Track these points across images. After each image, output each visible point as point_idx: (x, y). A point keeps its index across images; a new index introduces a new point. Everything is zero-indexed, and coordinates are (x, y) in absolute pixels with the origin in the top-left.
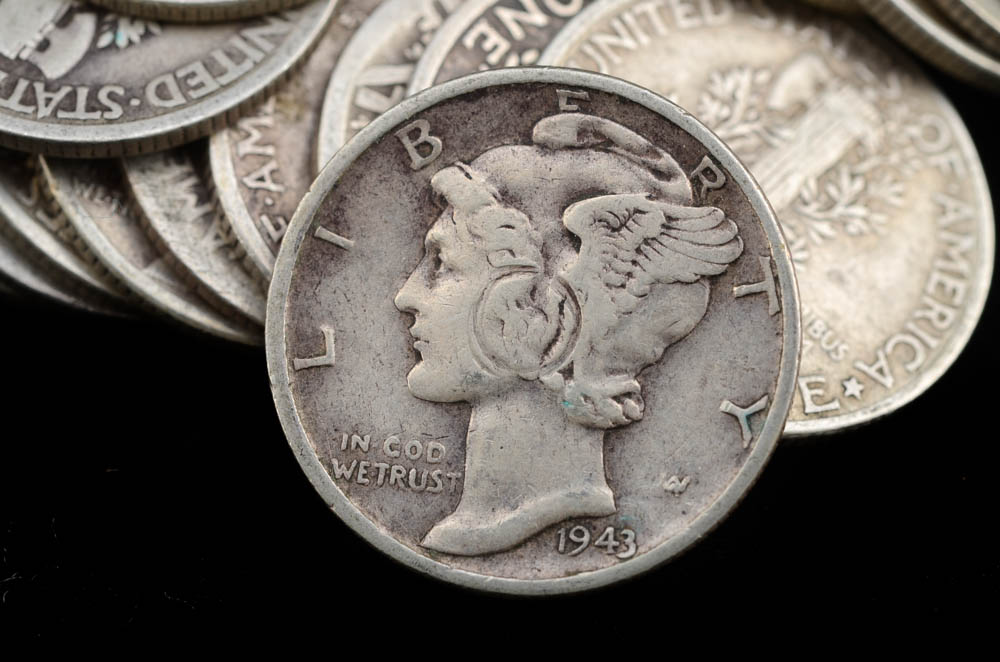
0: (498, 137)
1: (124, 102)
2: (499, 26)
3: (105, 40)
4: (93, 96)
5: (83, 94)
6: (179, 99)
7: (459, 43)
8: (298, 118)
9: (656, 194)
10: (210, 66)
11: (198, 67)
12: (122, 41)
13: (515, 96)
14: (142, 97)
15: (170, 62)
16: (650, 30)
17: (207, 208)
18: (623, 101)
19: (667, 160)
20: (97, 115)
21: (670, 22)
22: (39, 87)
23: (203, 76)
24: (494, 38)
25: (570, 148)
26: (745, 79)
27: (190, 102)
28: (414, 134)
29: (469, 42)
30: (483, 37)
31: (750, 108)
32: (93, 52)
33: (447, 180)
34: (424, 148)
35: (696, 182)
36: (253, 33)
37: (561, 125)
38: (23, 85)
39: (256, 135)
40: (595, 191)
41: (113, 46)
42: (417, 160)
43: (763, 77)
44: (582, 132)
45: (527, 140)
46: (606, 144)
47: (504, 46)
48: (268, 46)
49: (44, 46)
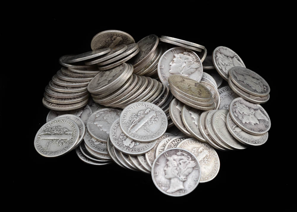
0: (173, 154)
1: (138, 150)
2: (173, 143)
3: (136, 144)
4: (135, 150)
5: (134, 149)
6: (143, 150)
7: (169, 145)
8: (154, 152)
9: (188, 160)
10: (146, 147)
11: (145, 147)
12: (137, 144)
13: (175, 150)
14: (140, 150)
15: (142, 146)
16: (187, 144)
17: (145, 160)
18: (185, 151)
19: (189, 157)
20: (135, 151)
21: (189, 143)
22: (130, 149)
23: (145, 148)
24: (172, 145)
25: (180, 155)
26: (196, 149)
27: (144, 150)
28: (165, 154)
29: (170, 145)
30: (171, 144)
31: (197, 152)
32: (134, 145)
33: (169, 158)
34: (166, 155)
35: (192, 159)
36: (149, 144)
37: (179, 153)
38: (128, 148)
39: (150, 154)
40: (182, 159)
41: (136, 145)
42: (166, 156)
43: (198, 149)
44: (181, 154)
45: (176, 154)
46: (183, 155)
47: (173, 145)
48: (151, 145)
49: (130, 145)
